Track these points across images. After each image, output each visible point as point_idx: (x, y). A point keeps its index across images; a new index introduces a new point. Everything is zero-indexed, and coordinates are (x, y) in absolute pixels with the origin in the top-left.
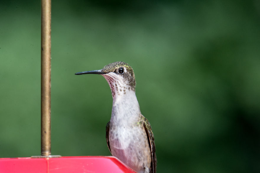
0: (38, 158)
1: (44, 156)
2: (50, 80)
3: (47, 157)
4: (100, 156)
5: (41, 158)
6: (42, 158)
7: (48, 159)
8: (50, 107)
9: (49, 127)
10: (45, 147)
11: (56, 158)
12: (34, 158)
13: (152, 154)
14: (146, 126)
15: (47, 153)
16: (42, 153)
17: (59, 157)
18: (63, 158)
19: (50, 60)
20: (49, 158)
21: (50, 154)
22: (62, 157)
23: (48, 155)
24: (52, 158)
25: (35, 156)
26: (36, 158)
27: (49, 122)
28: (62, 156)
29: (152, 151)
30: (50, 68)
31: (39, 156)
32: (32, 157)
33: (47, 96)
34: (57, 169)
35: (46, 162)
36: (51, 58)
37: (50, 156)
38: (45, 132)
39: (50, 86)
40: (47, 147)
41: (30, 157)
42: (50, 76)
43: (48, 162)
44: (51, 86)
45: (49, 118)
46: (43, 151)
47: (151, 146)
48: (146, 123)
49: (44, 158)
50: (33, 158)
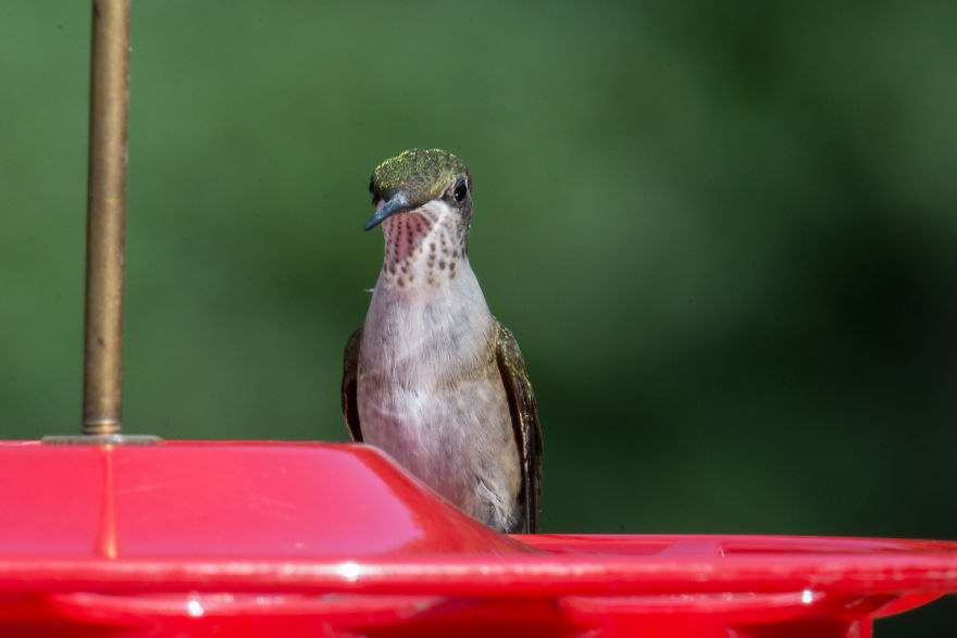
0: (70, 443)
1: (91, 438)
2: (125, 137)
3: (105, 442)
4: (315, 442)
5: (81, 444)
6: (86, 444)
7: (109, 448)
8: (122, 241)
9: (116, 323)
10: (97, 403)
11: (141, 444)
12: (55, 442)
13: (526, 465)
14: (504, 359)
15: (107, 424)
16: (87, 426)
17: (153, 444)
18: (170, 445)
19: (127, 56)
20: (115, 444)
21: (118, 428)
22: (166, 442)
23: (109, 433)
24: (127, 444)
25: (60, 438)
26: (62, 443)
27: (117, 303)
28: (165, 438)
29: (525, 454)
30: (126, 85)
31: (74, 438)
32: (48, 438)
33: (112, 201)
34: (146, 488)
35: (103, 459)
36: (130, 49)
37: (119, 438)
38: (101, 342)
39: (122, 159)
40: (108, 401)
41: (39, 439)
42: (126, 117)
43: (109, 461)
44: (127, 158)
45: (118, 286)
46: (87, 416)
47: (525, 436)
48: (504, 349)
49: (95, 445)
50: (49, 442)
